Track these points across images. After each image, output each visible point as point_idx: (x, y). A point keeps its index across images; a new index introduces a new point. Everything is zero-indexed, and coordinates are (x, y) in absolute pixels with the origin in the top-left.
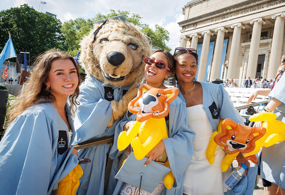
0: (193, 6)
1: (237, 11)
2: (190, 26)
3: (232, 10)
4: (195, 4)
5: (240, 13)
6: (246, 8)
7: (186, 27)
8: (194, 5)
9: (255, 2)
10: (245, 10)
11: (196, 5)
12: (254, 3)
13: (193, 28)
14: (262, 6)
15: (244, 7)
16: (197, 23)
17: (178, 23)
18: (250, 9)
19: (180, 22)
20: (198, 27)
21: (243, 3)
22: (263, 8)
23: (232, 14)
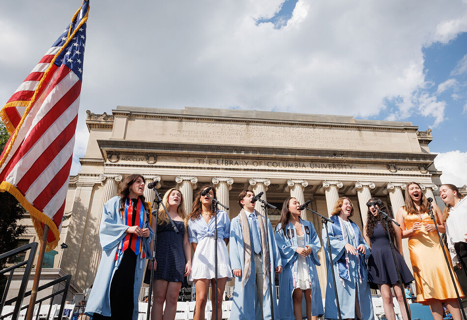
0: (139, 117)
1: (258, 158)
2: (134, 157)
3: (251, 154)
4: (145, 116)
5: (263, 164)
6: (275, 158)
7: (121, 156)
8: (141, 117)
9: (293, 155)
10: (272, 161)
11: (147, 118)
12: (291, 155)
13: (145, 163)
14: (302, 164)
15: (274, 155)
16: (157, 156)
17: (99, 141)
18: (281, 162)
19: (103, 141)
20: (158, 163)
21: (273, 148)
22: (304, 166)
23: (246, 161)
